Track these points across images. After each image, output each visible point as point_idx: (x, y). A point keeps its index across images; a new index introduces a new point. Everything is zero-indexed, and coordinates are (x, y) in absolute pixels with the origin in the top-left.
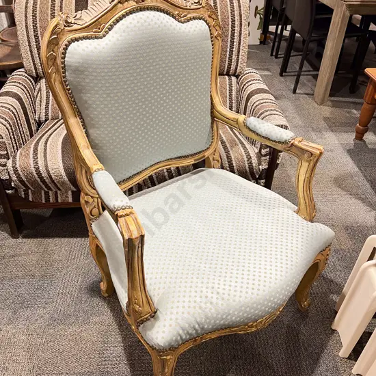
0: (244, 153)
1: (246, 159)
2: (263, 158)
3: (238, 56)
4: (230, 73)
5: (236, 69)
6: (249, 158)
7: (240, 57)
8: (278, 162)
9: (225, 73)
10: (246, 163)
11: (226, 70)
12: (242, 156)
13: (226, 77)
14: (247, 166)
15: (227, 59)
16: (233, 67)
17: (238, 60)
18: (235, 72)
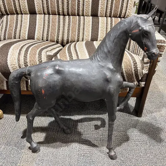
0: (131, 59)
1: (133, 64)
2: (145, 65)
3: (127, 4)
4: (122, 16)
5: (126, 13)
6: (135, 64)
7: (129, 4)
8: (155, 70)
9: (118, 16)
10: (133, 66)
11: (119, 14)
12: (130, 61)
13: (119, 18)
14: (133, 69)
15: (120, 6)
16: (124, 11)
17: (127, 7)
18: (125, 15)
